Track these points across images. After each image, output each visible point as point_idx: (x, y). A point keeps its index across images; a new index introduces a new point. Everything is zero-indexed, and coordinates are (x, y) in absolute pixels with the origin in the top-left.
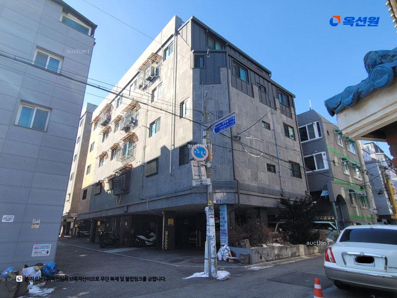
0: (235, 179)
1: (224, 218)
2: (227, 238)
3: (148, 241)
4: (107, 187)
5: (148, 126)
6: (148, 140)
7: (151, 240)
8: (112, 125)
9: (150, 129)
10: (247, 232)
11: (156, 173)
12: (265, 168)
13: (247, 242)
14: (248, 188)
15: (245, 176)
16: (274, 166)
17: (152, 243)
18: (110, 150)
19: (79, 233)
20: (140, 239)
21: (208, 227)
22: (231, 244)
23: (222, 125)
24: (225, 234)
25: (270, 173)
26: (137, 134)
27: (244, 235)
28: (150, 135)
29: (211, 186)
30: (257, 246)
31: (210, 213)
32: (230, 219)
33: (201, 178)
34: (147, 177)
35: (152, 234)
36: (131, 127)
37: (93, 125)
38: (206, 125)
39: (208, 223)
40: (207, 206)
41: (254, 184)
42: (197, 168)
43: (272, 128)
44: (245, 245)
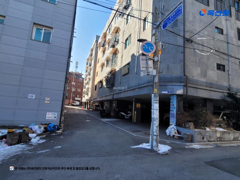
0: (184, 75)
1: (173, 105)
2: (175, 120)
3: (127, 116)
4: (104, 83)
5: (124, 42)
6: (124, 51)
7: (129, 115)
8: (107, 46)
9: (125, 44)
10: (193, 117)
11: (128, 73)
12: (214, 67)
13: (192, 125)
14: (196, 82)
15: (195, 73)
16: (224, 66)
17: (129, 118)
18: (106, 61)
19: (96, 109)
20: (121, 114)
21: (152, 111)
22: (178, 124)
23: (170, 19)
24: (174, 116)
25: (219, 71)
26: (119, 49)
27: (189, 119)
28: (126, 48)
29: (157, 76)
30: (200, 128)
31: (155, 99)
32: (179, 106)
33: (147, 70)
34: (123, 76)
35: (129, 112)
36: (116, 45)
37: (99, 48)
38: (155, 24)
39: (152, 107)
40: (153, 93)
41: (203, 80)
42: (145, 61)
43: (225, 32)
44: (190, 127)
